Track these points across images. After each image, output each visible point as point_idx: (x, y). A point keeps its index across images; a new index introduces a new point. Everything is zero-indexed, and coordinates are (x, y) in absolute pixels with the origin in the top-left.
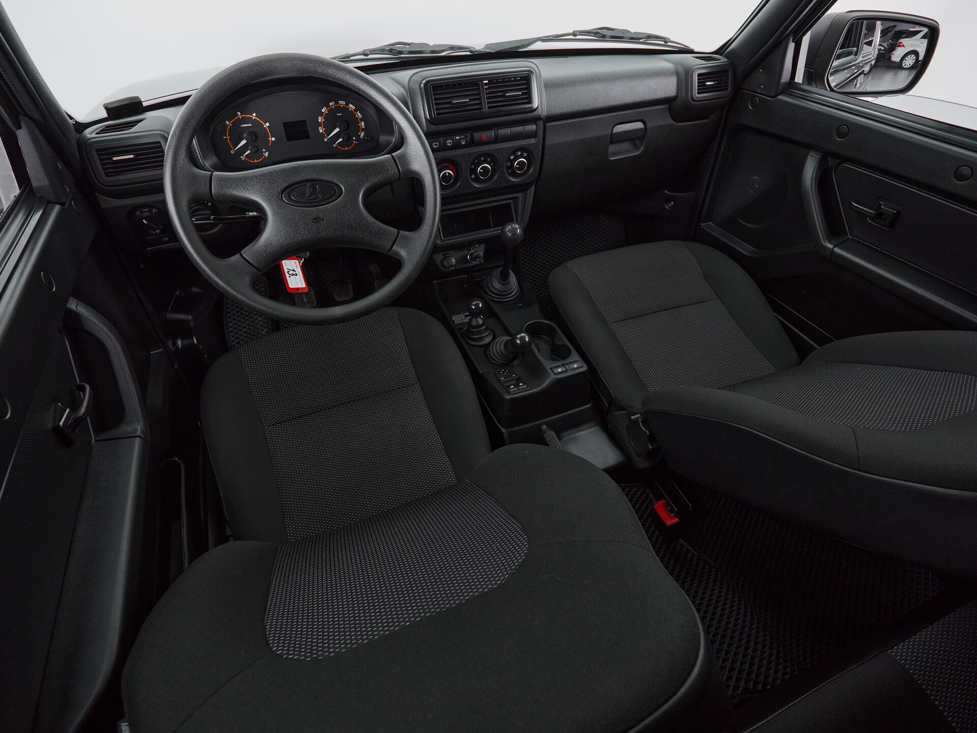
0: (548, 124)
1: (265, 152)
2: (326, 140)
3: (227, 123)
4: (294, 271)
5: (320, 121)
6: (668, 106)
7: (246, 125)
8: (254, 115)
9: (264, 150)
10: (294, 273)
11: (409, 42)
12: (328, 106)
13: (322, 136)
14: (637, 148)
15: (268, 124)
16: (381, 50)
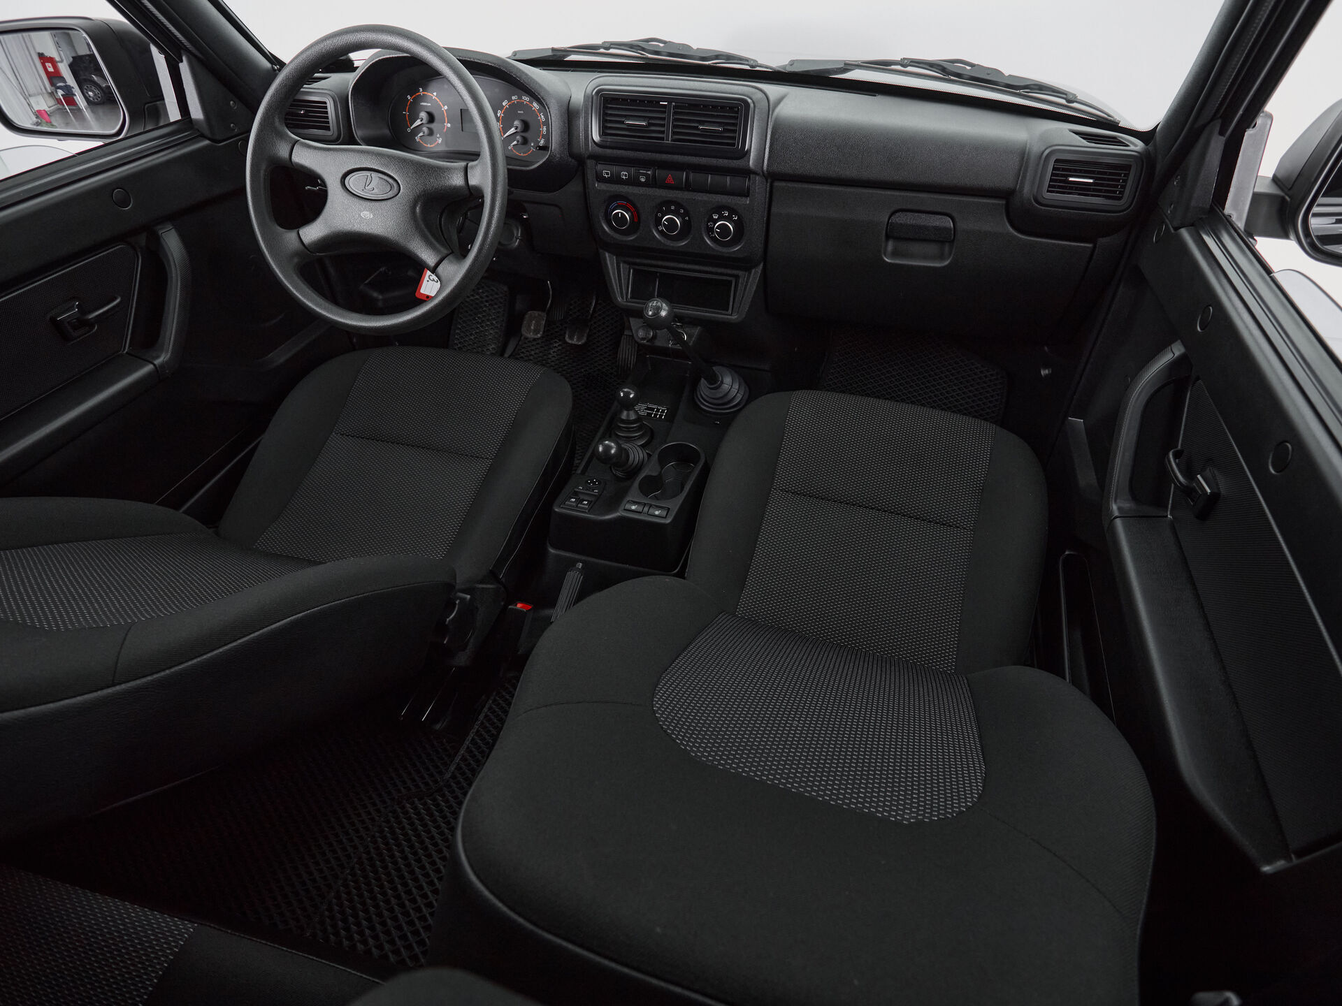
0: (776, 184)
1: (439, 138)
3: (409, 97)
5: (498, 115)
6: (1004, 202)
7: (425, 104)
8: (435, 94)
9: (438, 136)
11: (667, 40)
12: (510, 100)
14: (941, 257)
15: (446, 107)
16: (630, 46)
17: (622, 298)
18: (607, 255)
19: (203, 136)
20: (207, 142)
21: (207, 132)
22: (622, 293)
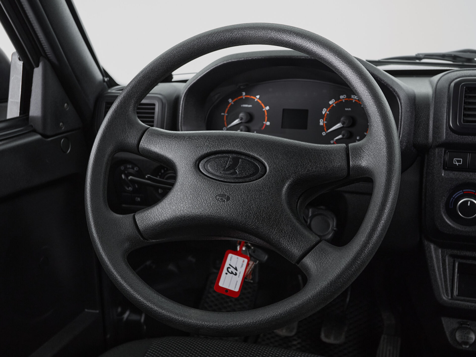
2: (324, 134)
3: (230, 101)
4: (236, 269)
5: (324, 113)
7: (246, 106)
8: (258, 97)
10: (234, 271)
12: (337, 99)
13: (322, 129)
15: (268, 108)
17: (447, 295)
18: (432, 246)
19: (35, 131)
20: (38, 137)
21: (39, 127)
22: (447, 290)
